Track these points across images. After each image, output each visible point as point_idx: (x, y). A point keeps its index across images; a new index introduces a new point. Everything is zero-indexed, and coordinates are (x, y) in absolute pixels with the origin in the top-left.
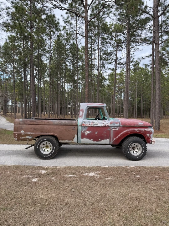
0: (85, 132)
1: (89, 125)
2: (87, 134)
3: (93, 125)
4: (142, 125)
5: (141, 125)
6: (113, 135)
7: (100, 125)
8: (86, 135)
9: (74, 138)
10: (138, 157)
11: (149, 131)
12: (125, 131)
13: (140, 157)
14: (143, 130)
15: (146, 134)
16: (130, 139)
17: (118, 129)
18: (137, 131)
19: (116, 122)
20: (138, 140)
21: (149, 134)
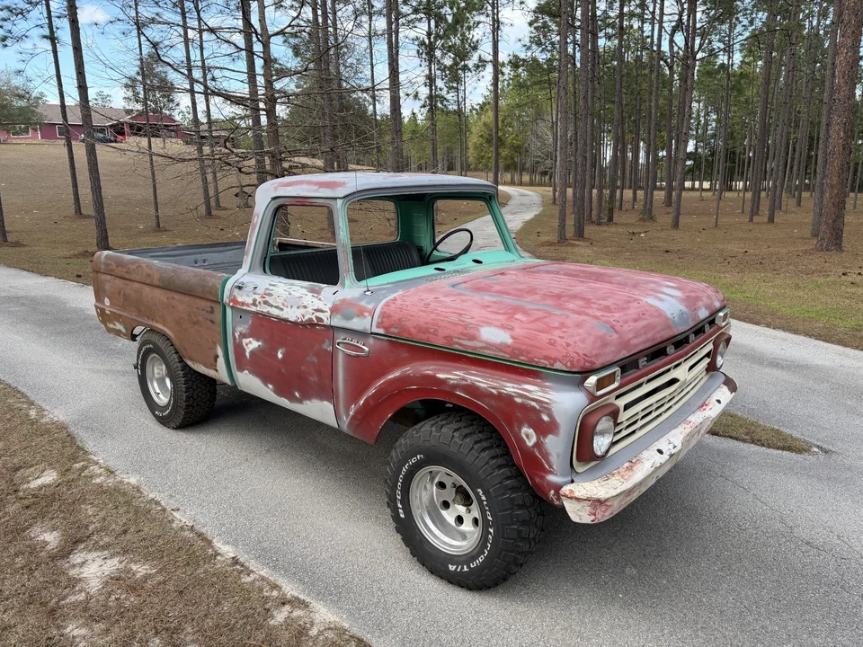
0: (245, 341)
1: (253, 309)
2: (252, 353)
3: (265, 309)
4: (500, 347)
5: (489, 346)
6: (346, 381)
7: (292, 314)
8: (248, 354)
9: (216, 361)
10: (452, 568)
11: (534, 408)
12: (397, 374)
13: (465, 569)
14: (494, 391)
15: (511, 426)
16: (417, 432)
17: (367, 349)
18: (456, 387)
19: (363, 303)
20: (453, 449)
21: (531, 431)
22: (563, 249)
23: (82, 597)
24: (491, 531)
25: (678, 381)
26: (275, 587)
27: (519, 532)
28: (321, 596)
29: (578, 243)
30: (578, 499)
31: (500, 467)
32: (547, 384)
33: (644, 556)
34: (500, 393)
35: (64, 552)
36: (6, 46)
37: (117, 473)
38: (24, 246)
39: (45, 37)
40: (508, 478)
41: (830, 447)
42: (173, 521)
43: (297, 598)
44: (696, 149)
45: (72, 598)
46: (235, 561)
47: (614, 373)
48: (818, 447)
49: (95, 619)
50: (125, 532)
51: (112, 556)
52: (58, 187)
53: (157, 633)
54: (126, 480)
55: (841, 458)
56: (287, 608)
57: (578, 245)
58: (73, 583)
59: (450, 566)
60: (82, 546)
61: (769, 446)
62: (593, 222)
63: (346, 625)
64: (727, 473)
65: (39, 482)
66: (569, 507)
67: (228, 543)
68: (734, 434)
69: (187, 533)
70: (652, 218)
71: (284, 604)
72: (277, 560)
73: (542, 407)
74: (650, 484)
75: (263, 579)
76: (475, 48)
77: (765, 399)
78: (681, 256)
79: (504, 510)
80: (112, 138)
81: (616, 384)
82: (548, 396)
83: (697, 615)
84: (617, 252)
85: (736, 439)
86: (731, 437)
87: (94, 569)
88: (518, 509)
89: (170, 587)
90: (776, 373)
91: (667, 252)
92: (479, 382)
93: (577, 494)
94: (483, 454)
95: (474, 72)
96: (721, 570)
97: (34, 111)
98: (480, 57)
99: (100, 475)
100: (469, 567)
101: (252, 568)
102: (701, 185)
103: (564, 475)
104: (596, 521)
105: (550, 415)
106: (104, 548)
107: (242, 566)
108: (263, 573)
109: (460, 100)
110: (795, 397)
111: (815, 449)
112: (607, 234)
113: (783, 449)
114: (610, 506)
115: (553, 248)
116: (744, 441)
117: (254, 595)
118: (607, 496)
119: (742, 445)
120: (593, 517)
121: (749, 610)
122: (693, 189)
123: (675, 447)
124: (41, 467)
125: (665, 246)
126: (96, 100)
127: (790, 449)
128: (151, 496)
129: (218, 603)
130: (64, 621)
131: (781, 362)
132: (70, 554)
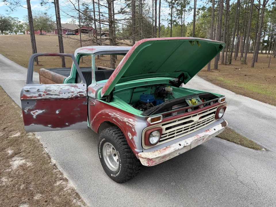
0: (32, 112)
1: (40, 98)
3: (48, 97)
7: (66, 96)
8: (34, 117)
10: (112, 175)
11: (130, 127)
12: (100, 112)
13: (115, 176)
14: (122, 120)
15: (126, 132)
16: (105, 131)
17: (94, 103)
18: (113, 118)
19: (94, 89)
20: (112, 138)
21: (130, 134)
22: (208, 73)
23: (10, 170)
24: (121, 165)
25: (194, 121)
26: (62, 174)
27: (128, 166)
28: (73, 179)
29: (214, 71)
30: (143, 158)
31: (124, 145)
32: (136, 119)
33: (180, 179)
34: (123, 121)
35: (12, 156)
36: (42, 5)
37: (36, 135)
38: (43, 66)
39: (53, 3)
40: (126, 148)
41: (269, 149)
42: (43, 151)
43: (66, 179)
44: (268, 39)
45: (7, 170)
46: (55, 165)
47: (160, 117)
48: (265, 148)
49: (10, 177)
50: (29, 153)
51: (24, 159)
52: (57, 49)
53: (24, 183)
54: (37, 137)
55: (271, 153)
56: (62, 181)
57: (214, 72)
58: (10, 166)
59: (111, 174)
60: (17, 155)
61: (246, 147)
62: (224, 64)
63: (76, 189)
64: (225, 154)
65: (14, 136)
66: (141, 160)
67: (55, 159)
68: (235, 141)
69: (45, 155)
70: (245, 63)
71: (61, 180)
72: (66, 166)
73: (132, 126)
74: (175, 156)
75: (59, 171)
76: (189, 4)
77: (254, 130)
78: (250, 77)
79: (124, 159)
80: (75, 34)
81: (161, 121)
82: (134, 123)
83: (187, 201)
84: (227, 75)
85: (235, 143)
86: (233, 142)
87: (17, 162)
88: (128, 159)
89: (33, 170)
90: (264, 121)
91: (245, 75)
92: (118, 117)
93: (142, 156)
94: (120, 140)
95: (188, 12)
96: (204, 187)
97: (53, 25)
98: (190, 7)
99: (31, 135)
100: (116, 175)
101: (58, 168)
102: (269, 52)
103: (140, 149)
104: (149, 166)
105: (134, 129)
106: (22, 157)
107: (56, 167)
108: (60, 170)
109: (182, 21)
110: (266, 130)
111: (264, 149)
112: (227, 68)
113: (251, 148)
114: (154, 161)
115: (205, 72)
116: (238, 144)
117: (54, 176)
118: (152, 158)
119: (236, 145)
120: (148, 164)
121: (207, 202)
122: (266, 53)
123: (187, 144)
124: (17, 131)
125: (245, 73)
126: (72, 22)
127: (253, 148)
128: (41, 143)
129: (43, 177)
130: (3, 176)
131: (267, 117)
132: (13, 157)
